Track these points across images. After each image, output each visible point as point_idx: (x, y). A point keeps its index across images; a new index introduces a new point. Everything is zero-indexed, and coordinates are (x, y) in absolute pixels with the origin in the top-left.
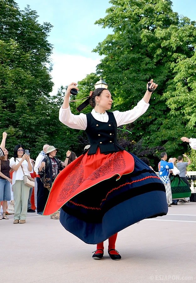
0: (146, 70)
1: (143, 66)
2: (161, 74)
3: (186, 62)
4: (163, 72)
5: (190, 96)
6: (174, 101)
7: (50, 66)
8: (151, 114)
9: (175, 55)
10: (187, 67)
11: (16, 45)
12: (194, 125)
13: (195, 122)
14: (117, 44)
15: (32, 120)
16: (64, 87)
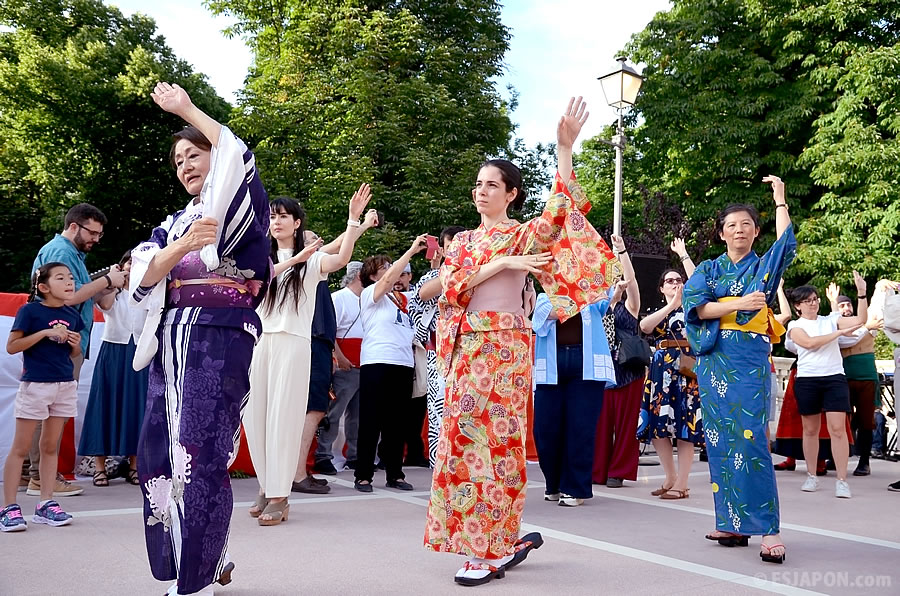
0: (756, 90)
1: (748, 80)
2: (796, 101)
3: (878, 56)
4: (802, 95)
5: (884, 151)
6: (837, 165)
7: (512, 98)
8: (765, 205)
9: (841, 46)
10: (881, 70)
11: (414, 23)
12: (896, 233)
13: (896, 225)
14: (678, 27)
15: (443, 207)
16: (544, 146)
